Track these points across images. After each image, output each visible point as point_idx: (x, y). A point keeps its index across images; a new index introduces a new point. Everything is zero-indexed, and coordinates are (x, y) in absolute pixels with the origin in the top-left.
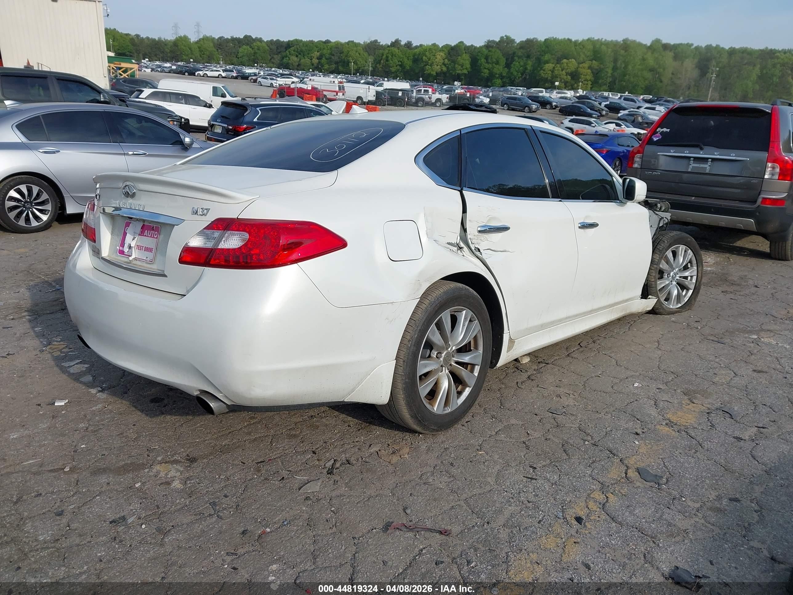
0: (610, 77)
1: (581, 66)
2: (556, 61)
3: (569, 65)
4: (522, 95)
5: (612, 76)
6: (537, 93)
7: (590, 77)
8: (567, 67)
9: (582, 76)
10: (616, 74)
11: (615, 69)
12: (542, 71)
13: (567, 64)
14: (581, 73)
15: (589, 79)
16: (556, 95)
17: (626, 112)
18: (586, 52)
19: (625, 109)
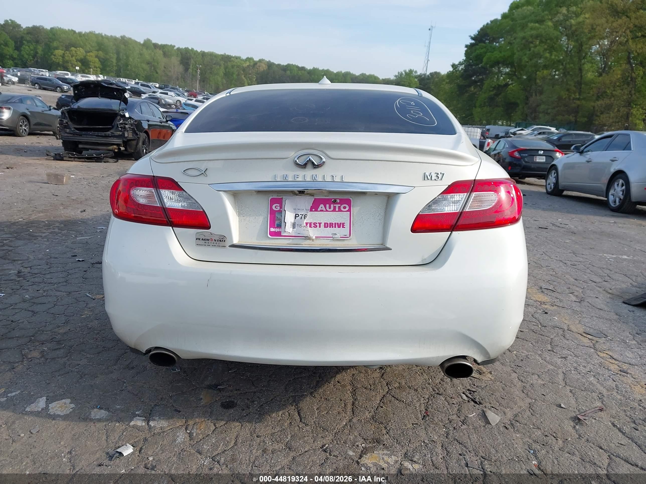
0: (115, 66)
1: (88, 54)
2: (65, 49)
3: (77, 52)
4: (49, 76)
5: (117, 65)
6: (63, 76)
7: (98, 64)
8: (75, 54)
9: (91, 63)
10: (120, 64)
11: (118, 59)
12: (53, 56)
13: (76, 51)
14: (90, 60)
15: (97, 66)
16: (81, 79)
17: (146, 95)
18: (91, 43)
19: (144, 93)
